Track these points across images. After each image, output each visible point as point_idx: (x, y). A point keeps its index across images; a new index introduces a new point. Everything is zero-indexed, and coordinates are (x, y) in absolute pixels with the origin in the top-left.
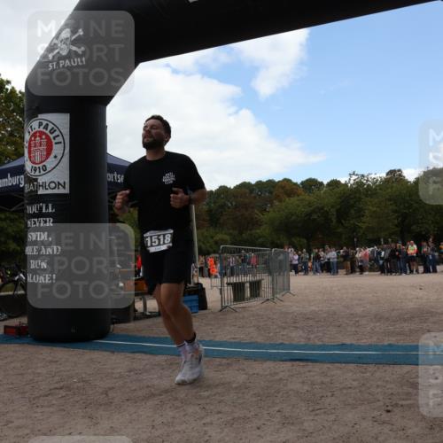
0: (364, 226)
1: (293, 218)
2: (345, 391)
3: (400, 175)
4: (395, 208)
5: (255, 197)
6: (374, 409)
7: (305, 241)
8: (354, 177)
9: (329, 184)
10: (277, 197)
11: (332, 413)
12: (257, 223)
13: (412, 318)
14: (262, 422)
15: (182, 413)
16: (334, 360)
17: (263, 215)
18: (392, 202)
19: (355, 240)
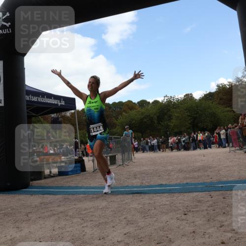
0: (172, 125)
1: (134, 121)
2: (161, 207)
3: (192, 97)
4: (189, 114)
5: (112, 111)
6: (178, 214)
7: (141, 134)
8: (166, 98)
9: (153, 103)
10: (125, 111)
11: (154, 217)
12: (114, 126)
13: (199, 170)
14: (115, 224)
15: (70, 223)
16: (156, 192)
17: (117, 120)
18: (187, 111)
19: (168, 133)
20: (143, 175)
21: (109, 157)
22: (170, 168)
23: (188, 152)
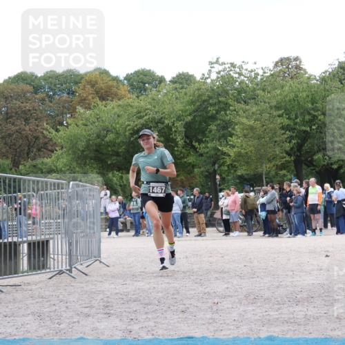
0: (232, 152)
1: (111, 137)
3: (298, 67)
4: (286, 122)
5: (43, 100)
8: (218, 68)
9: (173, 81)
10: (83, 102)
12: (47, 147)
17: (57, 130)
18: (281, 112)
19: (218, 177)
20: (134, 306)
21: (26, 245)
22: (220, 287)
23: (275, 239)
